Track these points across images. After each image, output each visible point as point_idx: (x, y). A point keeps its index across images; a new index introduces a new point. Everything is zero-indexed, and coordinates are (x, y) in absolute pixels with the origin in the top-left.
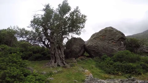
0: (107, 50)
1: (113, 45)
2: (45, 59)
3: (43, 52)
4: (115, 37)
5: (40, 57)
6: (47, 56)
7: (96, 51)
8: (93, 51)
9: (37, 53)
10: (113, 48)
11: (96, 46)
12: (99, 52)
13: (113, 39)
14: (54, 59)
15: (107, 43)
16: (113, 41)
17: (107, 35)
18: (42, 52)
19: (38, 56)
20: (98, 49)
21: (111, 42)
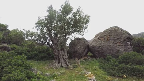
0: (112, 51)
1: (118, 45)
2: (49, 59)
3: (48, 52)
4: (121, 37)
7: (101, 52)
9: (43, 53)
10: (119, 48)
11: (100, 47)
12: (103, 53)
13: (118, 39)
14: (58, 60)
15: (112, 44)
16: (118, 41)
17: (112, 35)
19: (43, 56)
20: (103, 50)
21: (116, 42)
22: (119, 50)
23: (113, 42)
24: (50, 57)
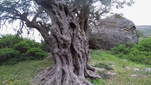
0: (120, 39)
1: (125, 33)
3: (18, 44)
4: (128, 25)
5: (12, 56)
6: (28, 51)
7: (104, 40)
8: (98, 40)
9: (4, 47)
10: (127, 36)
11: (104, 34)
12: (109, 42)
13: (125, 27)
15: (118, 31)
17: (118, 22)
18: (16, 45)
19: (4, 53)
20: (107, 38)
21: (123, 30)
22: (128, 38)
23: (119, 29)
24: (26, 54)
